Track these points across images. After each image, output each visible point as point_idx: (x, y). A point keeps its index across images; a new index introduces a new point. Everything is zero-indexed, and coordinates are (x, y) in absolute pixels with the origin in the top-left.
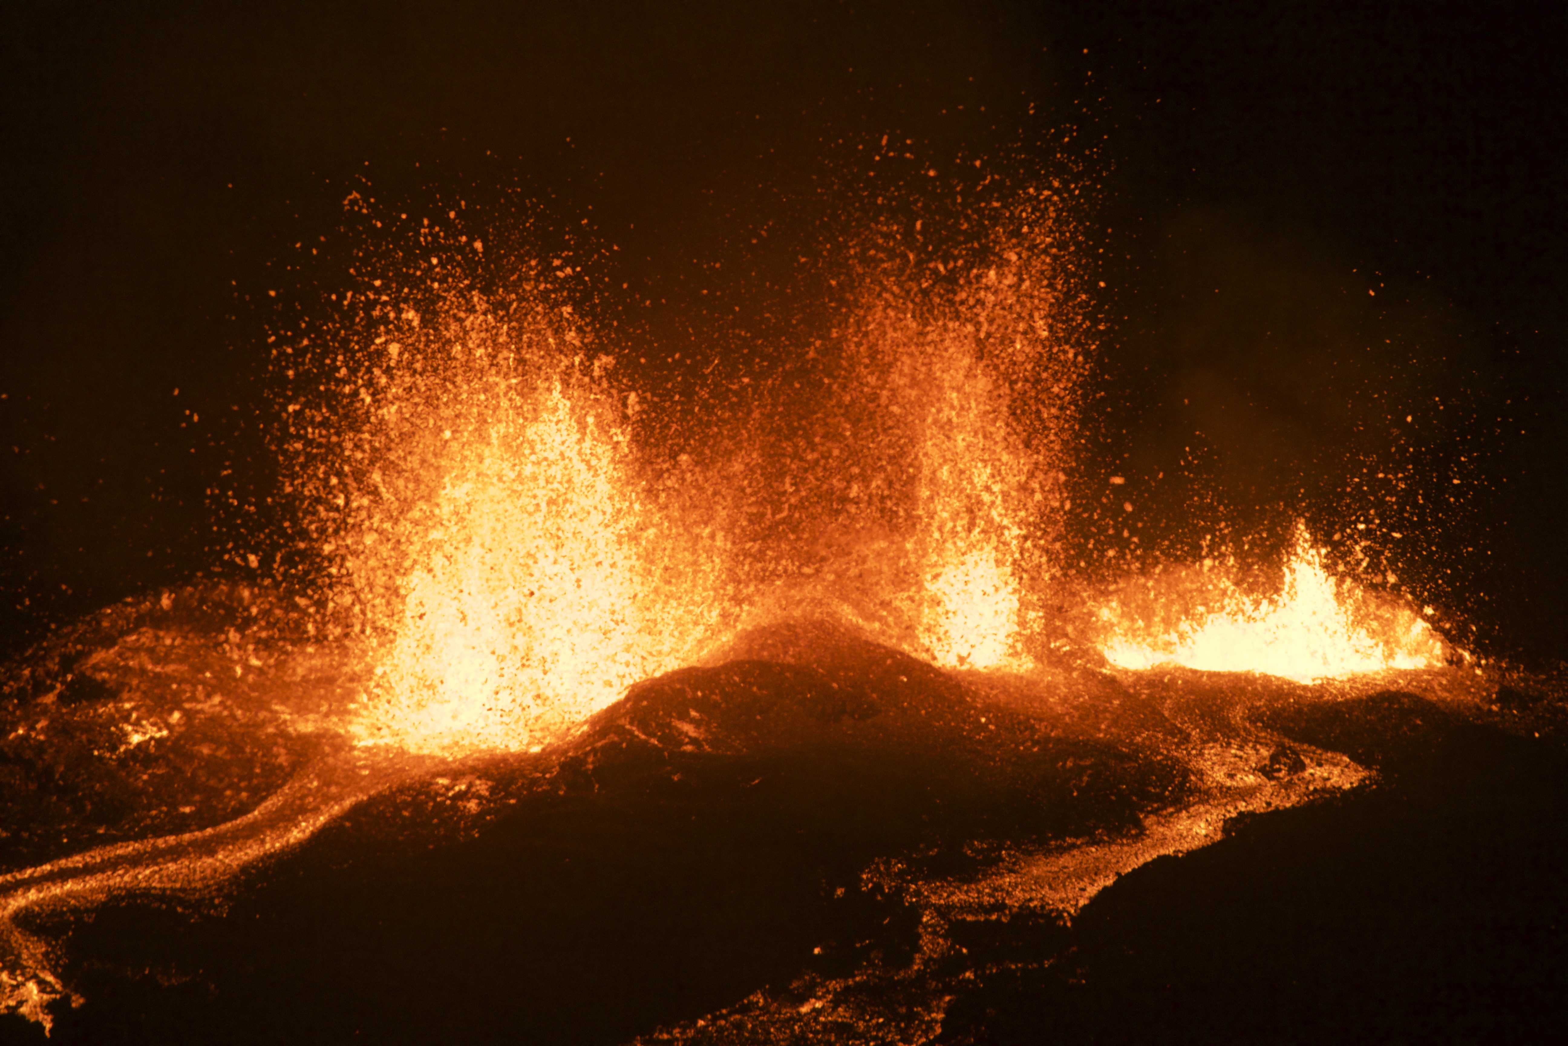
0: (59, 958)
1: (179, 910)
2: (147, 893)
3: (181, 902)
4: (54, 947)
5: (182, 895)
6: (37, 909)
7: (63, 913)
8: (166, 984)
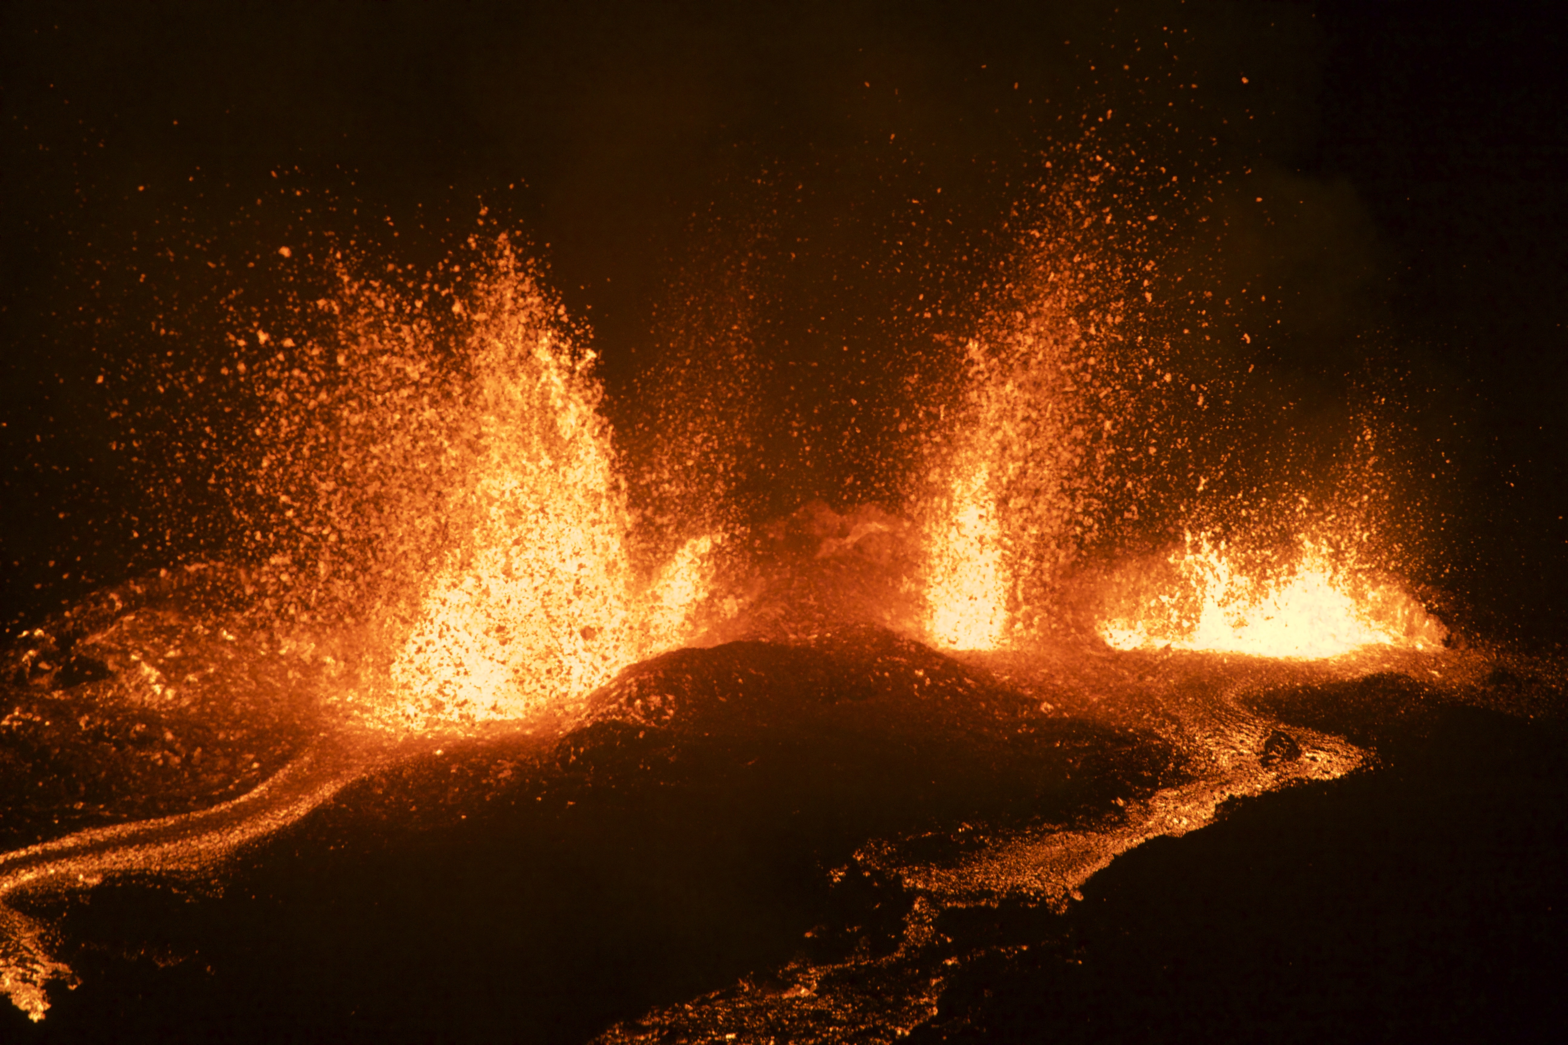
0: (55, 939)
1: (175, 891)
2: (142, 875)
3: (176, 883)
4: (49, 929)
5: (176, 876)
6: (30, 891)
7: (57, 895)
8: (162, 965)
